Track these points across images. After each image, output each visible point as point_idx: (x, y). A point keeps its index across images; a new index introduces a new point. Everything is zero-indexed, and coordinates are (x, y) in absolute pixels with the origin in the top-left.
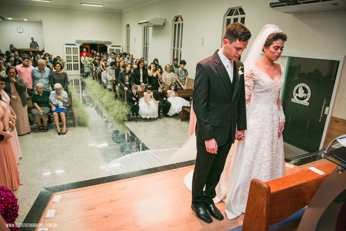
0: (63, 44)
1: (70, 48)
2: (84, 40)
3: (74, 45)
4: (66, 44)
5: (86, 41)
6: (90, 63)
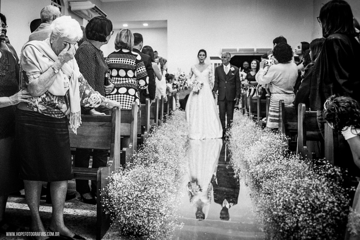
2: (235, 50)
5: (240, 50)
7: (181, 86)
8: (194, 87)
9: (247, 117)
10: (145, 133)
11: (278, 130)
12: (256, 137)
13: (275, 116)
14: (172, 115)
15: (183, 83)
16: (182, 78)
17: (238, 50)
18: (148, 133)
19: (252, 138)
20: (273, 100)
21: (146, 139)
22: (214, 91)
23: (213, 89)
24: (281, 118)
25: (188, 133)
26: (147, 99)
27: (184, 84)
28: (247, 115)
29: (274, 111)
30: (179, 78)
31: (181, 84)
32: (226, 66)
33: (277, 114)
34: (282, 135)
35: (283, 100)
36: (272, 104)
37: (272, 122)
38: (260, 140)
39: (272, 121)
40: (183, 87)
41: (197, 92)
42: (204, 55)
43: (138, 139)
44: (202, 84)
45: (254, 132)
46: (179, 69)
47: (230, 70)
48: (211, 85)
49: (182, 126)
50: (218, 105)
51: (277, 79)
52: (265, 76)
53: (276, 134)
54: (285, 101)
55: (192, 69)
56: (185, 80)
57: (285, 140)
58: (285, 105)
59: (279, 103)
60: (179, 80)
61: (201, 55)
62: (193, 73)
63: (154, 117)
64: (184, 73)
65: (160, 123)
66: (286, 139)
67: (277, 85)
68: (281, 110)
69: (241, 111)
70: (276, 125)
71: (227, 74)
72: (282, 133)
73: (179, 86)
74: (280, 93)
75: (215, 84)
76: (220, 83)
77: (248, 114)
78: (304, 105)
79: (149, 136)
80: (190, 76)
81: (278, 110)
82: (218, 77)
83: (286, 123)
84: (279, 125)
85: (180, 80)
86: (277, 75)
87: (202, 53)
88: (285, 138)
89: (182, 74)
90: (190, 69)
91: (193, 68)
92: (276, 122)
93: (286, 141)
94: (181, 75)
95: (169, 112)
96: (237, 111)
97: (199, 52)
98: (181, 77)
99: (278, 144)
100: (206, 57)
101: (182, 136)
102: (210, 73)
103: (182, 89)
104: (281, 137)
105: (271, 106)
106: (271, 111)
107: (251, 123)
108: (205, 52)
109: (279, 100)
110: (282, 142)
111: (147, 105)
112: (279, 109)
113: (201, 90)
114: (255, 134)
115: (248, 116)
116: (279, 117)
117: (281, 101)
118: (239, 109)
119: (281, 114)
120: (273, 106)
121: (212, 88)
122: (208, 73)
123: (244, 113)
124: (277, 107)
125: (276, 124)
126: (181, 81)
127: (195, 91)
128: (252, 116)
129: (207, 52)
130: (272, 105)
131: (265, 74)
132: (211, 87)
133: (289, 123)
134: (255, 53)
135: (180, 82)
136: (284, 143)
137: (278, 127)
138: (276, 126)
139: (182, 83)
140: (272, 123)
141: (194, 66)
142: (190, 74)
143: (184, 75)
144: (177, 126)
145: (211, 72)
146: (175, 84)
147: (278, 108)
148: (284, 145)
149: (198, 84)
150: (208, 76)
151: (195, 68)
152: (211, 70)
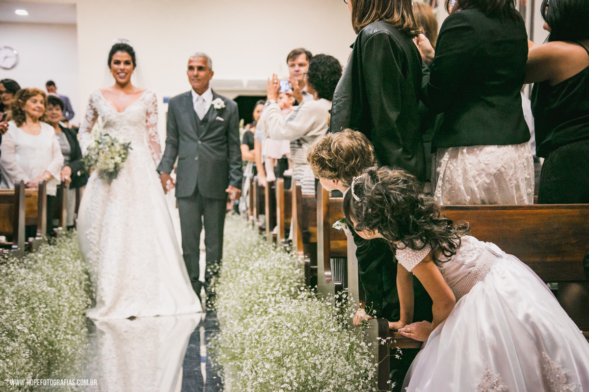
8: (102, 156)
17: (245, 84)
22: (163, 169)
23: (161, 164)
32: (200, 94)
41: (112, 170)
42: (127, 63)
44: (126, 147)
47: (212, 106)
48: (153, 151)
50: (177, 207)
55: (91, 101)
57: (299, 266)
61: (118, 62)
62: (96, 114)
71: (201, 117)
75: (166, 149)
76: (182, 142)
80: (89, 125)
82: (177, 127)
87: (121, 55)
90: (87, 103)
91: (94, 100)
97: (112, 53)
100: (135, 65)
102: (148, 114)
108: (129, 50)
113: (125, 164)
118: (239, 213)
121: (158, 162)
122: (144, 115)
127: (104, 167)
129: (135, 49)
132: (155, 156)
141: (100, 94)
142: (87, 116)
145: (151, 109)
149: (112, 144)
150: (144, 122)
151: (100, 98)
152: (153, 103)
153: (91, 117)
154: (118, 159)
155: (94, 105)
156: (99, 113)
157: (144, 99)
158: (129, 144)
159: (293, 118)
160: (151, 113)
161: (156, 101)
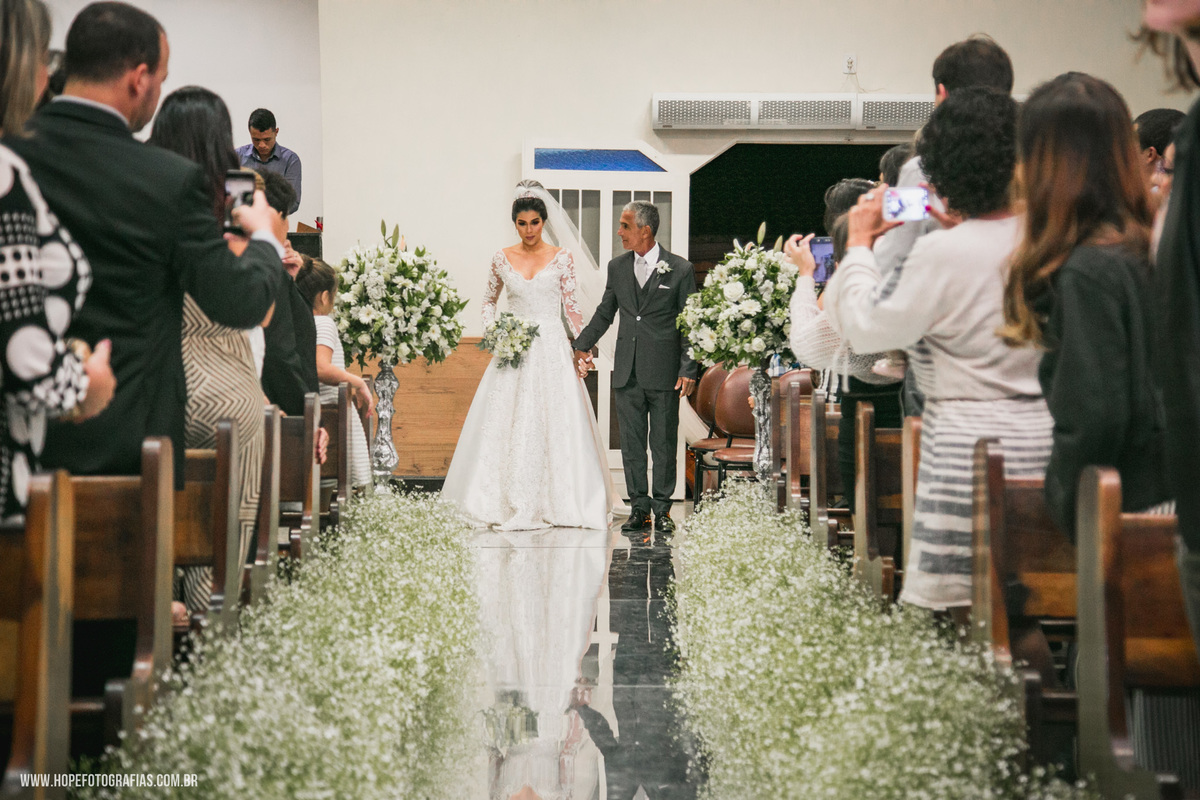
0: (519, 158)
1: (592, 198)
2: (740, 110)
3: (636, 161)
4: (546, 160)
5: (769, 110)
6: (754, 308)
7: (402, 337)
9: (799, 527)
10: (142, 666)
11: (967, 623)
12: (840, 662)
13: (950, 537)
14: (341, 529)
15: (416, 318)
16: (410, 284)
17: (754, 115)
18: (159, 665)
19: (820, 666)
20: (939, 439)
21: (139, 709)
24: (984, 550)
25: (435, 645)
26: (151, 445)
27: (423, 326)
28: (798, 513)
29: (948, 508)
30: (391, 285)
31: (402, 324)
32: (641, 254)
33: (962, 525)
34: (988, 656)
35: (995, 440)
36: (936, 460)
37: (934, 570)
38: (860, 684)
39: (935, 565)
40: (414, 343)
41: (511, 359)
42: (535, 222)
43: (77, 718)
44: (533, 332)
45: (827, 631)
46: (390, 233)
47: (655, 270)
49: (399, 600)
51: (958, 320)
52: (887, 304)
53: (957, 645)
54: (1004, 442)
55: (494, 265)
56: (426, 303)
57: (1007, 690)
58: (1007, 465)
59: (975, 456)
60: (388, 303)
61: (523, 223)
62: (500, 282)
63: (208, 552)
64: (420, 254)
65: (255, 585)
66: (1014, 680)
67: (958, 350)
68: (982, 498)
69: (766, 489)
70: (957, 590)
71: (642, 285)
72: (987, 644)
73: (389, 335)
74: (978, 395)
77: (806, 509)
78: (1110, 479)
79: (166, 688)
81: (967, 501)
83: (1013, 576)
84: (974, 592)
85: (396, 297)
86: (959, 296)
88: (1008, 672)
89: (409, 258)
91: (497, 264)
92: (958, 572)
93: (1011, 695)
94: (403, 270)
95: (324, 506)
96: (745, 489)
97: (516, 211)
98: (400, 280)
99: (963, 716)
101: (394, 664)
102: (563, 279)
103: (412, 356)
104: (983, 664)
105: (929, 478)
106: (929, 506)
107: (820, 570)
109: (973, 441)
110: (992, 700)
111: (152, 482)
112: (975, 493)
113: (528, 353)
114: (839, 639)
115: (807, 520)
116: (972, 539)
117: (983, 443)
118: (753, 476)
119: (983, 521)
120: (937, 478)
122: (557, 281)
123: (782, 500)
124: (963, 481)
125: (958, 582)
126: (403, 304)
128: (823, 521)
130: (935, 472)
131: (886, 293)
133: (1030, 579)
134: (854, 132)
135: (398, 310)
136: (1002, 706)
137: (967, 603)
138: (959, 597)
139: (407, 320)
140: (933, 580)
141: (504, 256)
143: (422, 268)
144: (361, 603)
145: (568, 274)
146: (366, 327)
147: (968, 488)
148: (1001, 719)
149: (514, 329)
150: (558, 290)
151: (504, 262)
152: (569, 266)
153: (495, 284)
154: (519, 348)
155: (498, 271)
156: (503, 280)
157: (557, 261)
158: (537, 328)
159: (890, 289)
160: (567, 278)
161: (572, 262)
